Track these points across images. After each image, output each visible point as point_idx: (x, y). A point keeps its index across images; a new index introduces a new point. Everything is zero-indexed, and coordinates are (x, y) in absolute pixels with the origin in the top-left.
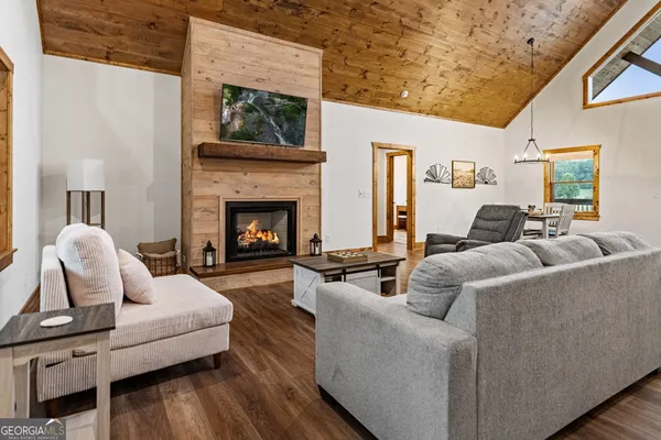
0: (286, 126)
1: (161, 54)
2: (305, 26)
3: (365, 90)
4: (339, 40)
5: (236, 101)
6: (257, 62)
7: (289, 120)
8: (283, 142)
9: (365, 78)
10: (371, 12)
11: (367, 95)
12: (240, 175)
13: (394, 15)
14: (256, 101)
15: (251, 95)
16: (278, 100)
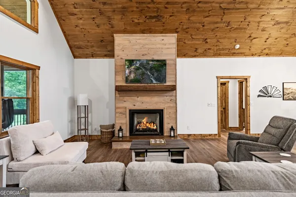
0: (156, 74)
1: (109, 51)
2: (164, 25)
3: (209, 49)
4: (185, 27)
5: (131, 66)
6: (143, 47)
7: (157, 71)
8: (154, 82)
9: (207, 42)
10: (199, 7)
11: (211, 51)
12: (136, 98)
13: (214, 4)
14: (140, 65)
15: (138, 62)
16: (151, 62)
